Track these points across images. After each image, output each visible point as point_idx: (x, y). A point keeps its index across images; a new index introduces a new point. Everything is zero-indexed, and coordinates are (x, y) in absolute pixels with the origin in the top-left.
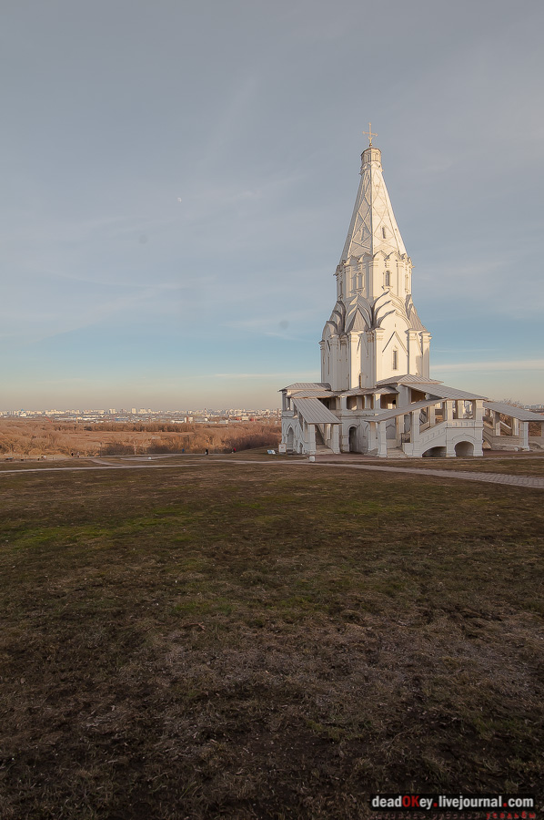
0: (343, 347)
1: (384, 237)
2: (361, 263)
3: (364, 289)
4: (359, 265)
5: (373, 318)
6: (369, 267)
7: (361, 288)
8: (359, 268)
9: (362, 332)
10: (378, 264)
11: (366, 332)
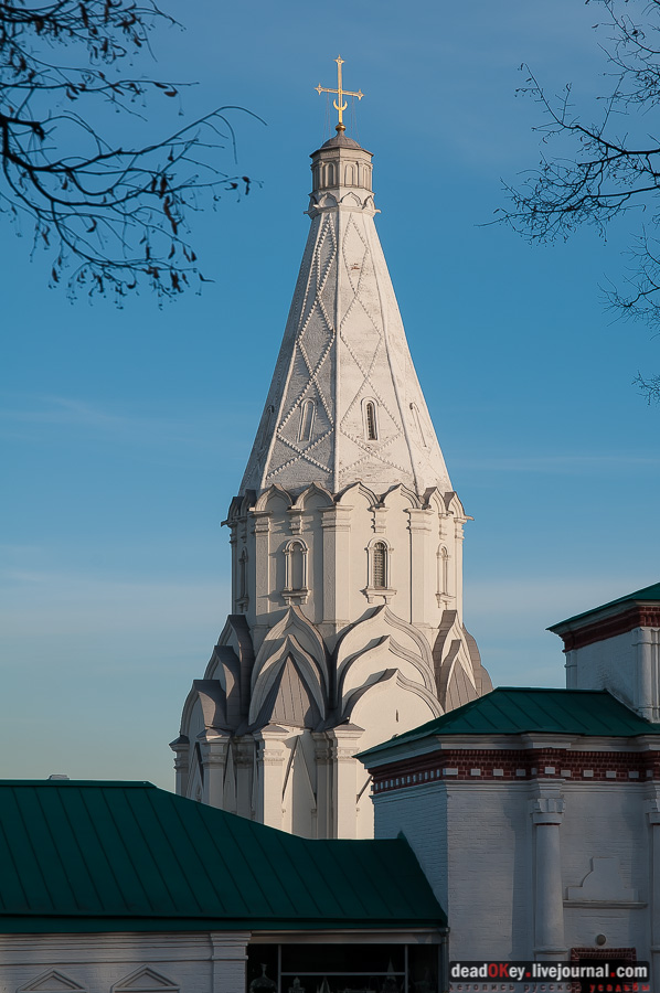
0: (244, 772)
1: (373, 436)
2: (298, 513)
3: (309, 594)
4: (295, 519)
5: (332, 689)
6: (322, 530)
7: (299, 590)
8: (294, 526)
9: (298, 732)
10: (350, 522)
11: (312, 730)
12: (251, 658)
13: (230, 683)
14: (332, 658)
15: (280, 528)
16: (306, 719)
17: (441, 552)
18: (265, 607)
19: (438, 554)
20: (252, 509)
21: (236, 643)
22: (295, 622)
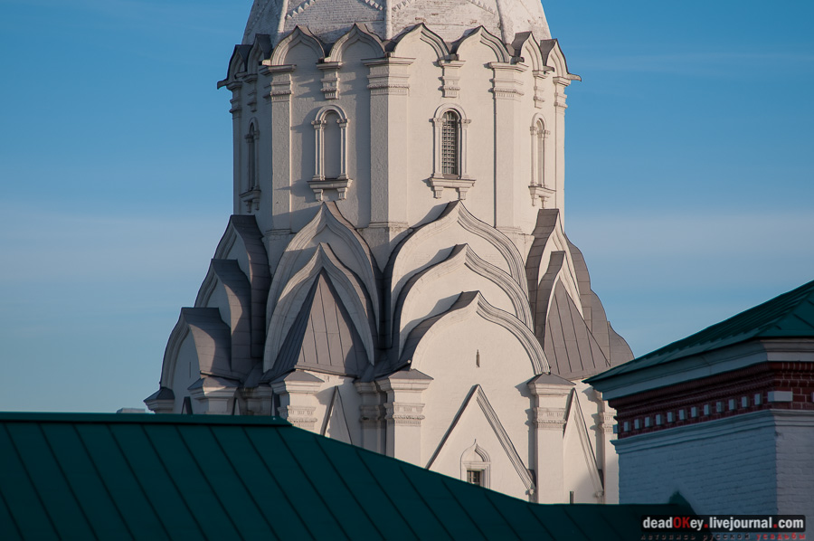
2: (334, 68)
3: (349, 184)
4: (329, 76)
5: (384, 321)
6: (369, 92)
7: (335, 180)
8: (327, 86)
9: (337, 381)
10: (409, 82)
11: (356, 379)
12: (266, 278)
13: (235, 312)
14: (384, 276)
15: (307, 90)
16: (347, 364)
17: (536, 125)
18: (285, 203)
19: (532, 128)
20: (266, 62)
21: (243, 255)
22: (330, 225)
